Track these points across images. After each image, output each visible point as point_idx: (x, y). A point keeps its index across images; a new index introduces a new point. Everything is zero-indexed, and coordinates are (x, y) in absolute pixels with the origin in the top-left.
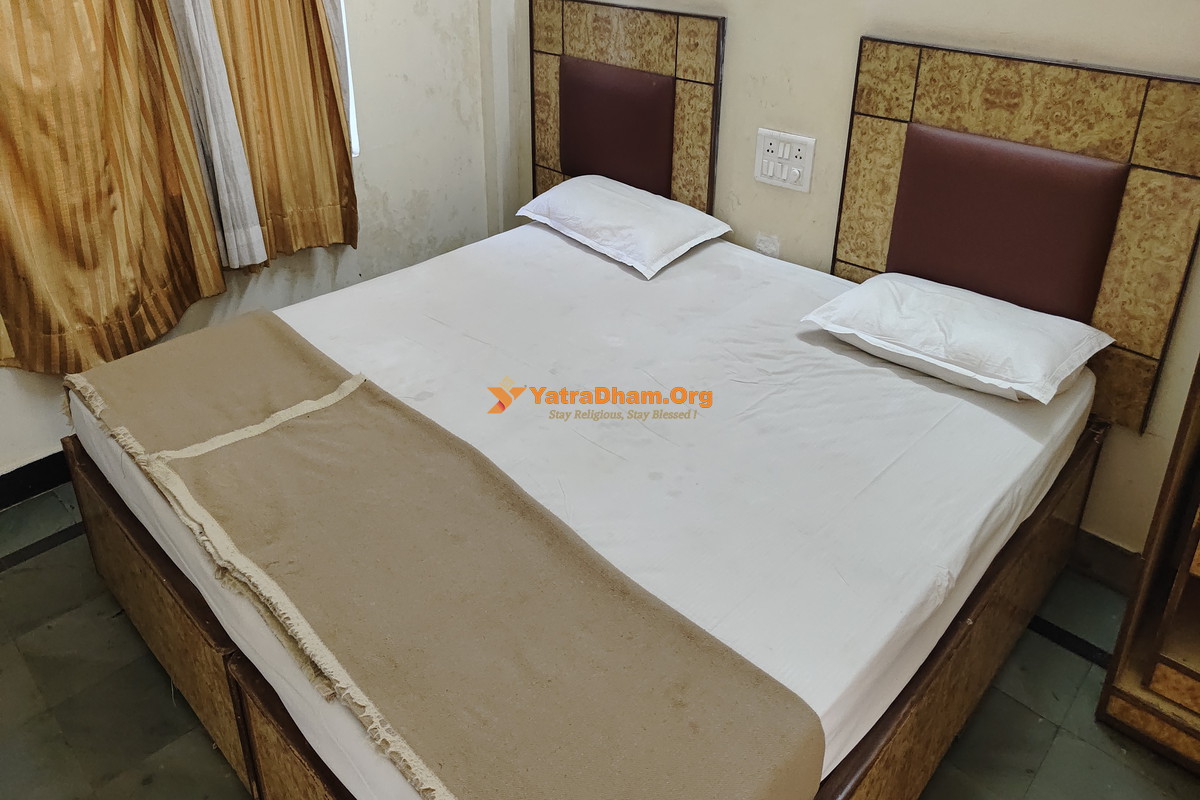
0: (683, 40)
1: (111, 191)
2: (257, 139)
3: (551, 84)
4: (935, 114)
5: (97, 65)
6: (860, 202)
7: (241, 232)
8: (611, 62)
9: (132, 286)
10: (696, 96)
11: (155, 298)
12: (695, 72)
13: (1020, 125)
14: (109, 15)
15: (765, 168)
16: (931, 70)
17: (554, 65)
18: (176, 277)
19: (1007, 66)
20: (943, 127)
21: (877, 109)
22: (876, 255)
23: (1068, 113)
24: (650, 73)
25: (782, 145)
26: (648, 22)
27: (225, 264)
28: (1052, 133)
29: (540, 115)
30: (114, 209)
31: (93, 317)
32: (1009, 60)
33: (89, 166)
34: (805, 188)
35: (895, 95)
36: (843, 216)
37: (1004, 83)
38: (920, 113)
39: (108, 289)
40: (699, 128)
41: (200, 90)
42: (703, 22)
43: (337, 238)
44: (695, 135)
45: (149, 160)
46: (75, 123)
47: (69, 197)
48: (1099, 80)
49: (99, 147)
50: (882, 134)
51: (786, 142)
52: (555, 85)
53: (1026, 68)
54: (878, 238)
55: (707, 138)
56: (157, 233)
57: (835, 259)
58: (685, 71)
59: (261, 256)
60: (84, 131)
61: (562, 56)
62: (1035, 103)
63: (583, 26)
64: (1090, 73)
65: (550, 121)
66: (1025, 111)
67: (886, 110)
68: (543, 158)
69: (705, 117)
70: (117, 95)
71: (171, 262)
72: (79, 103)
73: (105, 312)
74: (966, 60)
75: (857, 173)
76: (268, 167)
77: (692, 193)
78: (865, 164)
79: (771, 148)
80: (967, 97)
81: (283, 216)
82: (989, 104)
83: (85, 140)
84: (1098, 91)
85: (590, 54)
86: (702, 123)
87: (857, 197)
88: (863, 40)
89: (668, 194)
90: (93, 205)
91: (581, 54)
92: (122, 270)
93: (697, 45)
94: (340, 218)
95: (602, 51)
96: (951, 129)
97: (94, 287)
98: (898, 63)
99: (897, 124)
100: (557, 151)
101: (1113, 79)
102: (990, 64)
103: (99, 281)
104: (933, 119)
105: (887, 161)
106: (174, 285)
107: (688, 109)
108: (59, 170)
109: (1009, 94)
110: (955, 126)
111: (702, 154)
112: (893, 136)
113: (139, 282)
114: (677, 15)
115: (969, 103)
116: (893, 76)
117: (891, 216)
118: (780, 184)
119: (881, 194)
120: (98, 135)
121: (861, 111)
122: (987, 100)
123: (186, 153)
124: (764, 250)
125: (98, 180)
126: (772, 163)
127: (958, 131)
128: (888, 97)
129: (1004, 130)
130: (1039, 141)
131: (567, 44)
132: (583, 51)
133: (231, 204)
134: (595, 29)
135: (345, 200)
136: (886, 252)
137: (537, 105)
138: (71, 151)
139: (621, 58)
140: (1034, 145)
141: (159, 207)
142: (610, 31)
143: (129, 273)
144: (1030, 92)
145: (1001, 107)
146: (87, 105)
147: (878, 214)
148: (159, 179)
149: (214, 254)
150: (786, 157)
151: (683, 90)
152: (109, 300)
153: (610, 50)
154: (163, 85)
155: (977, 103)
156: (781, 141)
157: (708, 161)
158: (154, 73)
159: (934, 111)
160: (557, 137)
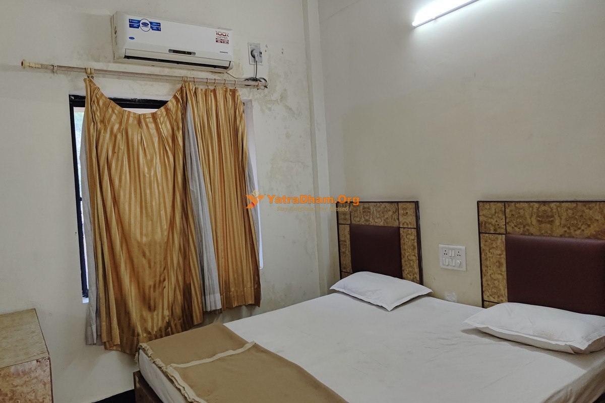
0: (401, 212)
1: (164, 280)
2: (222, 261)
3: (346, 236)
4: (517, 229)
5: (166, 233)
6: (490, 272)
7: (212, 296)
8: (372, 224)
9: (167, 318)
10: (409, 234)
11: (175, 325)
12: (407, 224)
13: (556, 229)
14: (172, 215)
15: (444, 261)
16: (511, 211)
17: (347, 228)
18: (185, 317)
19: (544, 205)
20: (521, 234)
21: (490, 230)
22: (502, 296)
23: (577, 221)
24: (388, 227)
25: (450, 251)
26: (386, 207)
27: (204, 310)
28: (572, 231)
29: (343, 250)
30: (165, 287)
31: (151, 331)
32: (544, 203)
33: (158, 270)
34: (464, 269)
35: (497, 223)
36: (483, 279)
37: (545, 212)
38: (509, 229)
39: (158, 320)
40: (412, 247)
41: (202, 241)
42: (408, 204)
43: (251, 302)
44: (410, 251)
45: (180, 268)
46: (155, 254)
47: (149, 282)
48: (587, 206)
49: (162, 263)
50: (494, 240)
51: (452, 249)
52: (348, 236)
53: (553, 205)
54: (502, 288)
55: (416, 251)
56: (179, 297)
57: (483, 301)
58: (403, 224)
59: (219, 306)
60: (158, 257)
61: (351, 225)
62: (561, 219)
63: (359, 212)
64: (583, 203)
65: (347, 252)
66: (557, 223)
67: (494, 230)
68: (345, 268)
69: (414, 242)
70: (171, 245)
71: (183, 310)
72: (158, 247)
73: (155, 329)
74: (526, 205)
75: (486, 259)
76: (225, 272)
77: (412, 276)
78: (489, 255)
79: (446, 253)
80: (529, 219)
81: (230, 292)
82: (540, 222)
83: (158, 260)
84: (588, 210)
85: (362, 222)
86: (413, 245)
87: (488, 270)
88: (478, 202)
89: (401, 277)
90: (157, 285)
91: (358, 223)
92: (164, 312)
93: (407, 213)
94: (253, 293)
95: (367, 221)
96: (525, 235)
97: (152, 319)
98: (495, 209)
99: (500, 236)
100: (351, 265)
101: (593, 204)
102: (536, 205)
103: (155, 316)
104: (517, 232)
105: (499, 252)
106: (184, 320)
107: (406, 240)
108: (147, 271)
109: (548, 216)
110: (527, 233)
111: (415, 258)
112: (499, 241)
113: (170, 317)
114: (398, 202)
115: (531, 223)
116: (495, 215)
117: (505, 277)
118: (453, 268)
119: (499, 267)
120: (163, 258)
121: (483, 232)
122: (539, 221)
123: (194, 265)
124: (450, 300)
125: (160, 276)
126: (447, 260)
127: (529, 235)
128: (494, 224)
129: (549, 232)
130: (567, 235)
131: (352, 219)
132: (359, 221)
133: (209, 285)
134: (363, 212)
135: (256, 286)
136: (506, 294)
137: (341, 246)
138: (152, 264)
139: (376, 222)
140: (565, 237)
141: (181, 287)
142: (370, 212)
143: (166, 313)
144: (557, 215)
145: (545, 223)
146: (160, 247)
147: (500, 277)
148: (183, 277)
149: (201, 306)
150: (453, 255)
151: (403, 232)
152: (158, 324)
153: (371, 219)
154: (188, 241)
155: (534, 222)
156: (449, 249)
157: (417, 261)
158: (186, 236)
159: (516, 228)
160: (350, 258)
